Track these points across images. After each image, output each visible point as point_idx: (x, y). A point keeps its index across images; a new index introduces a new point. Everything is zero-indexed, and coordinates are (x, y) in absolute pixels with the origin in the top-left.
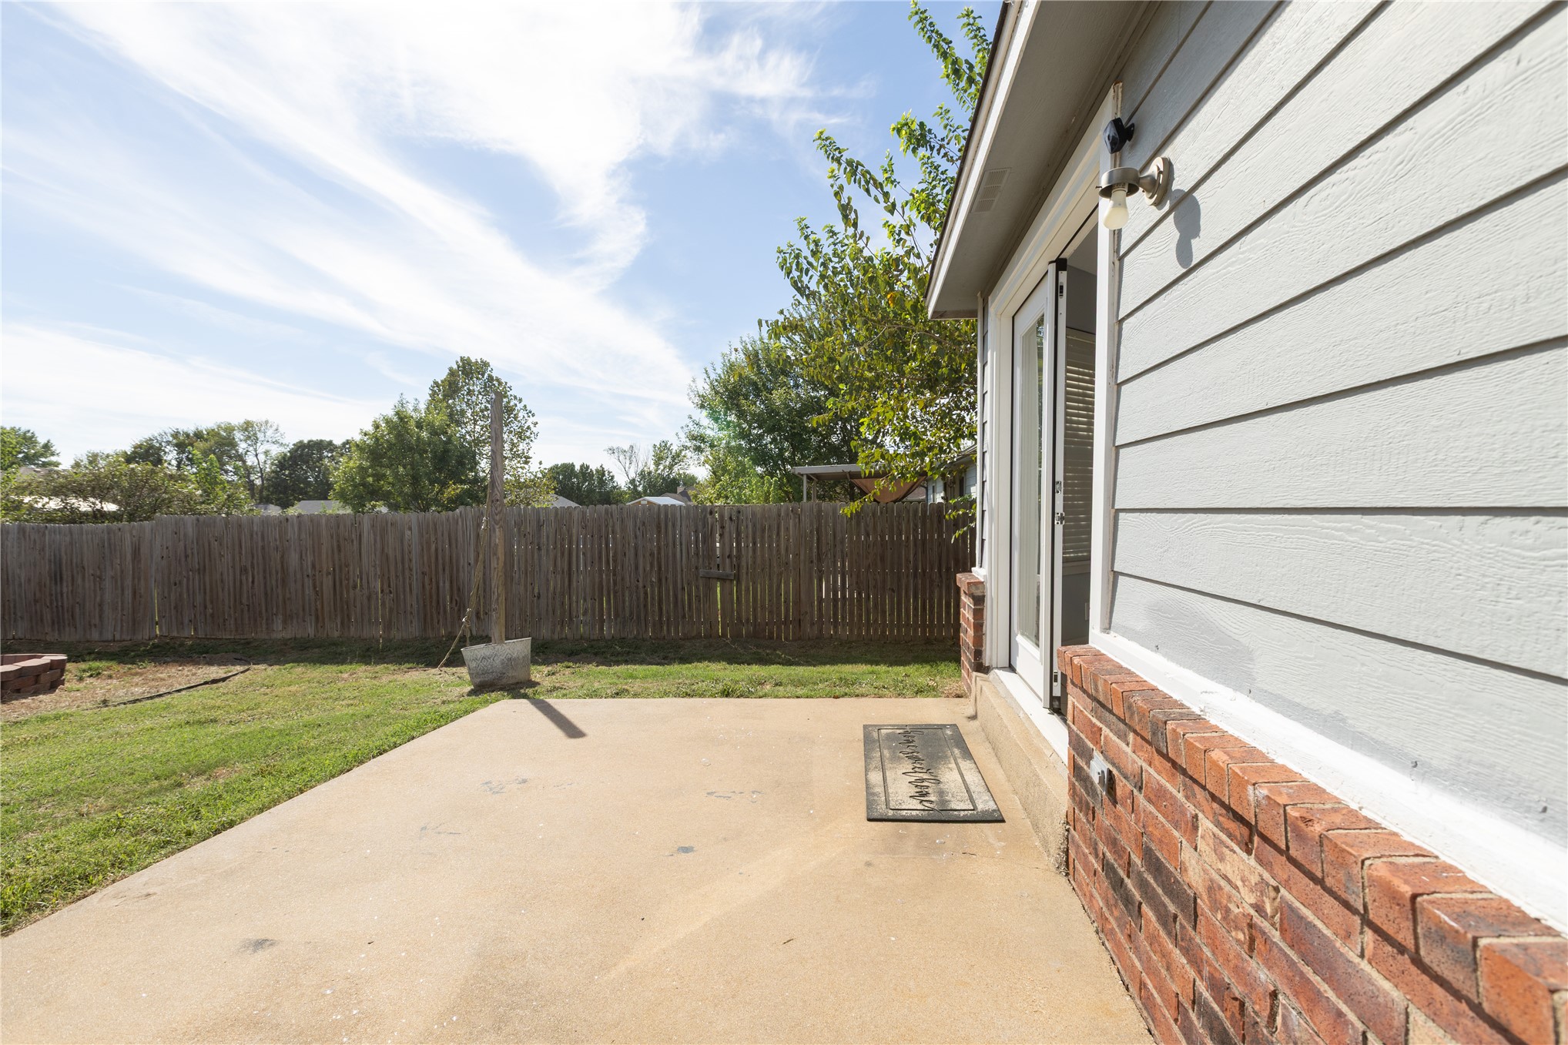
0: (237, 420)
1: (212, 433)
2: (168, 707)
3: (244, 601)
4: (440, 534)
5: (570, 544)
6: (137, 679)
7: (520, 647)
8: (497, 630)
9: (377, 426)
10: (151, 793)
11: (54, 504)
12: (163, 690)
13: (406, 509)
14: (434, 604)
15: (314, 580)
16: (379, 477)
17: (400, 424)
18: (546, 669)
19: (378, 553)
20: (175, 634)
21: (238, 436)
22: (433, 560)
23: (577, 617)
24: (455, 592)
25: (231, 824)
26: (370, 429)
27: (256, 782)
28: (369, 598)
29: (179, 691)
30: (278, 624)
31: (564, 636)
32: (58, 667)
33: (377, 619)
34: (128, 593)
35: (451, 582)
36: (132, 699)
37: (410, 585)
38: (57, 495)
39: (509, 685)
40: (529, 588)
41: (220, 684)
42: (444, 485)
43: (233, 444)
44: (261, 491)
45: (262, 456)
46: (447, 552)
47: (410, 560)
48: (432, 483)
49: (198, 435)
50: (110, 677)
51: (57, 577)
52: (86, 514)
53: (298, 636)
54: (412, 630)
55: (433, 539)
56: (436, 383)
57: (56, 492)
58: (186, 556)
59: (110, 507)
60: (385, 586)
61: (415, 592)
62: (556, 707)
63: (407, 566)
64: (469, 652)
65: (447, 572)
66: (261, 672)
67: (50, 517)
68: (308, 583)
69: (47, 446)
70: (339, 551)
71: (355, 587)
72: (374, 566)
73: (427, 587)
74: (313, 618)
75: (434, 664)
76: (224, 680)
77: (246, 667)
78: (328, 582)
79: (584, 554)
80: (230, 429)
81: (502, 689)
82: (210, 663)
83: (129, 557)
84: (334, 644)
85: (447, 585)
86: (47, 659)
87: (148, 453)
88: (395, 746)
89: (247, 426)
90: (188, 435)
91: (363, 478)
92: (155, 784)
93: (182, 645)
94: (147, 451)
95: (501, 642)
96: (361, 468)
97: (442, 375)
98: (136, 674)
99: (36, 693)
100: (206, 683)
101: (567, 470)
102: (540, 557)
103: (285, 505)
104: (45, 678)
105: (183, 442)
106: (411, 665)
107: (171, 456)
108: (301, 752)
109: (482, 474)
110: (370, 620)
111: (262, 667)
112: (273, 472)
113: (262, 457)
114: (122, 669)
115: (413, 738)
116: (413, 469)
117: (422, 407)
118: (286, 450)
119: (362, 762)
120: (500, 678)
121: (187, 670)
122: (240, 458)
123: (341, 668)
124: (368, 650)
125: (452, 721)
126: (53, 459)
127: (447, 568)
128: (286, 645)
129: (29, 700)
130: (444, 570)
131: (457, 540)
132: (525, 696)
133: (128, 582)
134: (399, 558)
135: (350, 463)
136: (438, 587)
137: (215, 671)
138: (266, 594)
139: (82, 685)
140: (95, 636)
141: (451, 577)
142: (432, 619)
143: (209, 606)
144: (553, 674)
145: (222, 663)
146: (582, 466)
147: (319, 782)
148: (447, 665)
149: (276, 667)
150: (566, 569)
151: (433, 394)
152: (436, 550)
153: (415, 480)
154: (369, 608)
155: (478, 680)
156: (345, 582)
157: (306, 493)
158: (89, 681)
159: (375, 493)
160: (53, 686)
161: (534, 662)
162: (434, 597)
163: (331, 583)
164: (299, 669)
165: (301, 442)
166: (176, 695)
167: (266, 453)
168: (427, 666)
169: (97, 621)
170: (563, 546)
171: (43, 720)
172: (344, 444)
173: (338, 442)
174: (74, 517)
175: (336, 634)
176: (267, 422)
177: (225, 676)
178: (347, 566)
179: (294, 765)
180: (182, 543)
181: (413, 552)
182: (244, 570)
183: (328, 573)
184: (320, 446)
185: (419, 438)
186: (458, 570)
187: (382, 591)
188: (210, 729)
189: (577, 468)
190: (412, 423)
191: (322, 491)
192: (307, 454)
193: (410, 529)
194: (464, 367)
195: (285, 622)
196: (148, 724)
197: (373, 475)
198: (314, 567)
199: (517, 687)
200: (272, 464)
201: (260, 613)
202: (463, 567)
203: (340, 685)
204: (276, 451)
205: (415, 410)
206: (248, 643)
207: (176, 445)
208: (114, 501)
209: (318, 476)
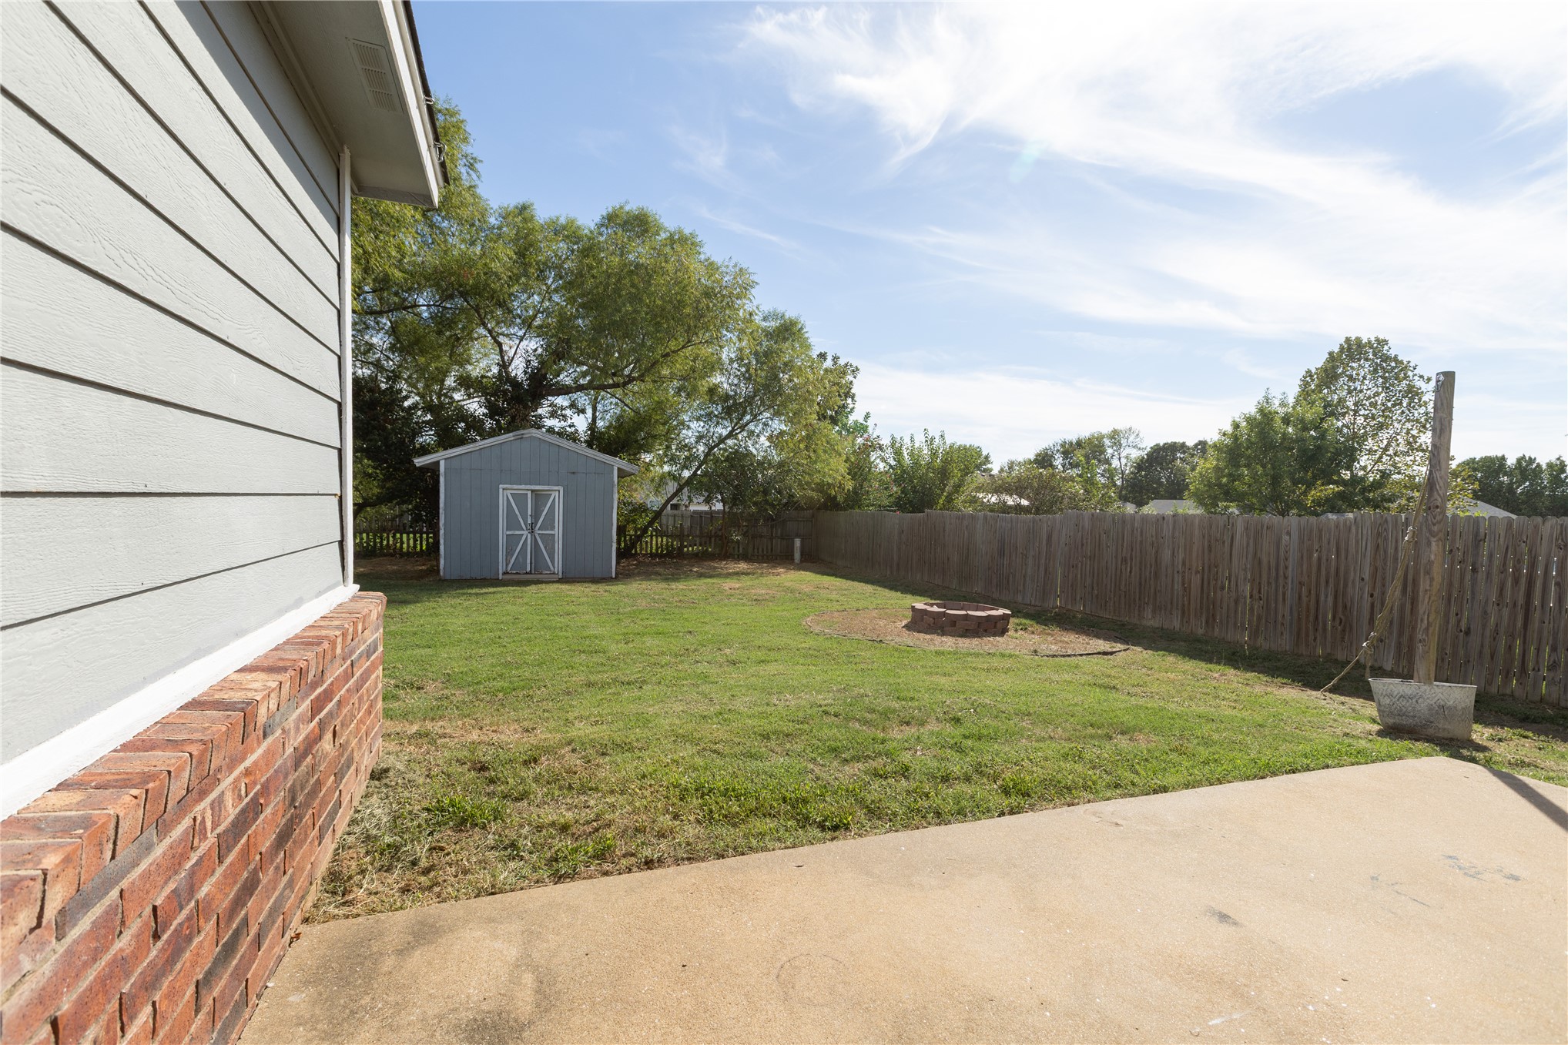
0: (1106, 430)
1: (1090, 441)
2: (1077, 667)
3: (1122, 588)
4: (1325, 541)
5: (1533, 566)
6: (1050, 639)
7: (1460, 695)
8: (1424, 665)
9: (1236, 426)
10: (1092, 737)
11: (994, 499)
12: (1070, 652)
13: (1261, 510)
14: (1311, 618)
15: (1183, 577)
16: (1233, 478)
17: (1263, 422)
18: (1488, 732)
19: (1250, 557)
20: (1069, 607)
21: (1107, 442)
22: (1314, 570)
23: (1536, 669)
24: (1340, 609)
25: (1164, 790)
26: (1229, 429)
27: (1173, 756)
28: (1236, 602)
29: (1081, 655)
30: (1148, 613)
31: (1508, 691)
32: (1005, 617)
33: (1243, 624)
34: (1042, 569)
35: (1336, 597)
36: (1051, 653)
37: (1284, 594)
38: (996, 493)
39: (1438, 738)
40: (1453, 620)
41: (1109, 657)
42: (1310, 485)
43: (1103, 452)
44: (1121, 491)
45: (1124, 459)
46: (1333, 563)
47: (1286, 568)
48: (1295, 483)
49: (1079, 444)
50: (1033, 633)
51: (1002, 553)
52: (1010, 507)
53: (1165, 627)
54: (1284, 642)
55: (1316, 546)
56: (1309, 372)
57: (997, 490)
58: (1083, 545)
59: (1025, 502)
60: (1255, 592)
61: (1288, 602)
62: (1540, 791)
63: (1281, 573)
64: (1378, 684)
65: (1331, 585)
66: (1138, 654)
67: (991, 508)
68: (1178, 579)
69: (987, 457)
70: (1210, 551)
71: (1223, 588)
72: (1245, 570)
73: (1305, 599)
74: (1180, 612)
75: (1317, 687)
76: (1111, 653)
77: (1126, 647)
78: (1196, 580)
79: (1557, 584)
80: (1101, 437)
81: (1429, 740)
82: (1098, 637)
83: (1044, 543)
84: (1199, 641)
85: (1330, 599)
86: (1001, 612)
87: (1044, 460)
88: (1308, 769)
89: (1115, 435)
90: (1071, 443)
91: (1218, 479)
92: (1090, 730)
93: (1074, 617)
94: (1043, 458)
95: (1428, 681)
96: (1217, 469)
97: (1318, 362)
98: (1049, 634)
99: (994, 635)
100: (1099, 653)
101: (1493, 466)
102: (1474, 582)
103: (1140, 504)
104: (1000, 625)
105: (1068, 450)
106: (1285, 681)
107: (1058, 462)
108: (1207, 742)
109: (1361, 473)
110: (1235, 624)
111: (1139, 649)
112: (1132, 473)
113: (1124, 461)
114: (1039, 628)
115: (1328, 767)
116: (1274, 468)
117: (1291, 401)
118: (1144, 453)
119: (1274, 774)
120: (1424, 726)
121: (1083, 639)
122: (1108, 462)
123: (1210, 666)
124: (1234, 654)
125: (1373, 762)
126: (989, 466)
127: (1332, 581)
128: (1154, 633)
129: (991, 639)
130: (1327, 582)
131: (1347, 551)
132: (1473, 760)
133: (1043, 561)
134: (1273, 564)
135: (1206, 465)
136: (1318, 602)
137: (1103, 645)
138: (1140, 584)
139: (1017, 635)
140: (1020, 599)
141: (1336, 592)
142: (1307, 635)
143: (1095, 588)
144: (1500, 740)
145: (1106, 639)
146: (1519, 461)
147: (1236, 779)
148: (1332, 690)
149: (1150, 652)
150: (1521, 601)
151: (1305, 384)
152: (1319, 559)
153: (1275, 480)
154: (1236, 611)
155: (1391, 721)
156: (1213, 583)
157: (1158, 492)
158: (1021, 632)
159: (1228, 494)
160: (1003, 632)
161: (1478, 719)
162: (1312, 611)
163: (1199, 582)
164: (1171, 659)
165: (1157, 445)
166: (1079, 658)
167: (1127, 457)
168: (1304, 685)
169: (1021, 588)
170: (1517, 570)
171: (1003, 655)
172: (1196, 445)
173: (1190, 443)
174: (1004, 509)
175: (1200, 631)
176: (1130, 429)
177: (1110, 650)
178: (1216, 567)
179: (1204, 753)
180: (1080, 534)
181: (1291, 559)
182: (1124, 560)
183: (1197, 572)
184: (1173, 448)
185: (1284, 434)
186: (1346, 585)
187: (1251, 597)
188: (1113, 695)
189: (1511, 461)
190: (1278, 419)
191: (1176, 491)
192: (1162, 456)
193: (1289, 534)
194: (1349, 349)
195: (1154, 611)
196: (1067, 677)
197: (1230, 475)
198: (1184, 564)
199: (1456, 746)
200: (1132, 466)
201: (1135, 600)
202: (1353, 582)
203: (1214, 683)
204: (1135, 454)
205: (1283, 404)
206: (1123, 625)
207: (1063, 453)
208: (1028, 498)
209: (1170, 477)
